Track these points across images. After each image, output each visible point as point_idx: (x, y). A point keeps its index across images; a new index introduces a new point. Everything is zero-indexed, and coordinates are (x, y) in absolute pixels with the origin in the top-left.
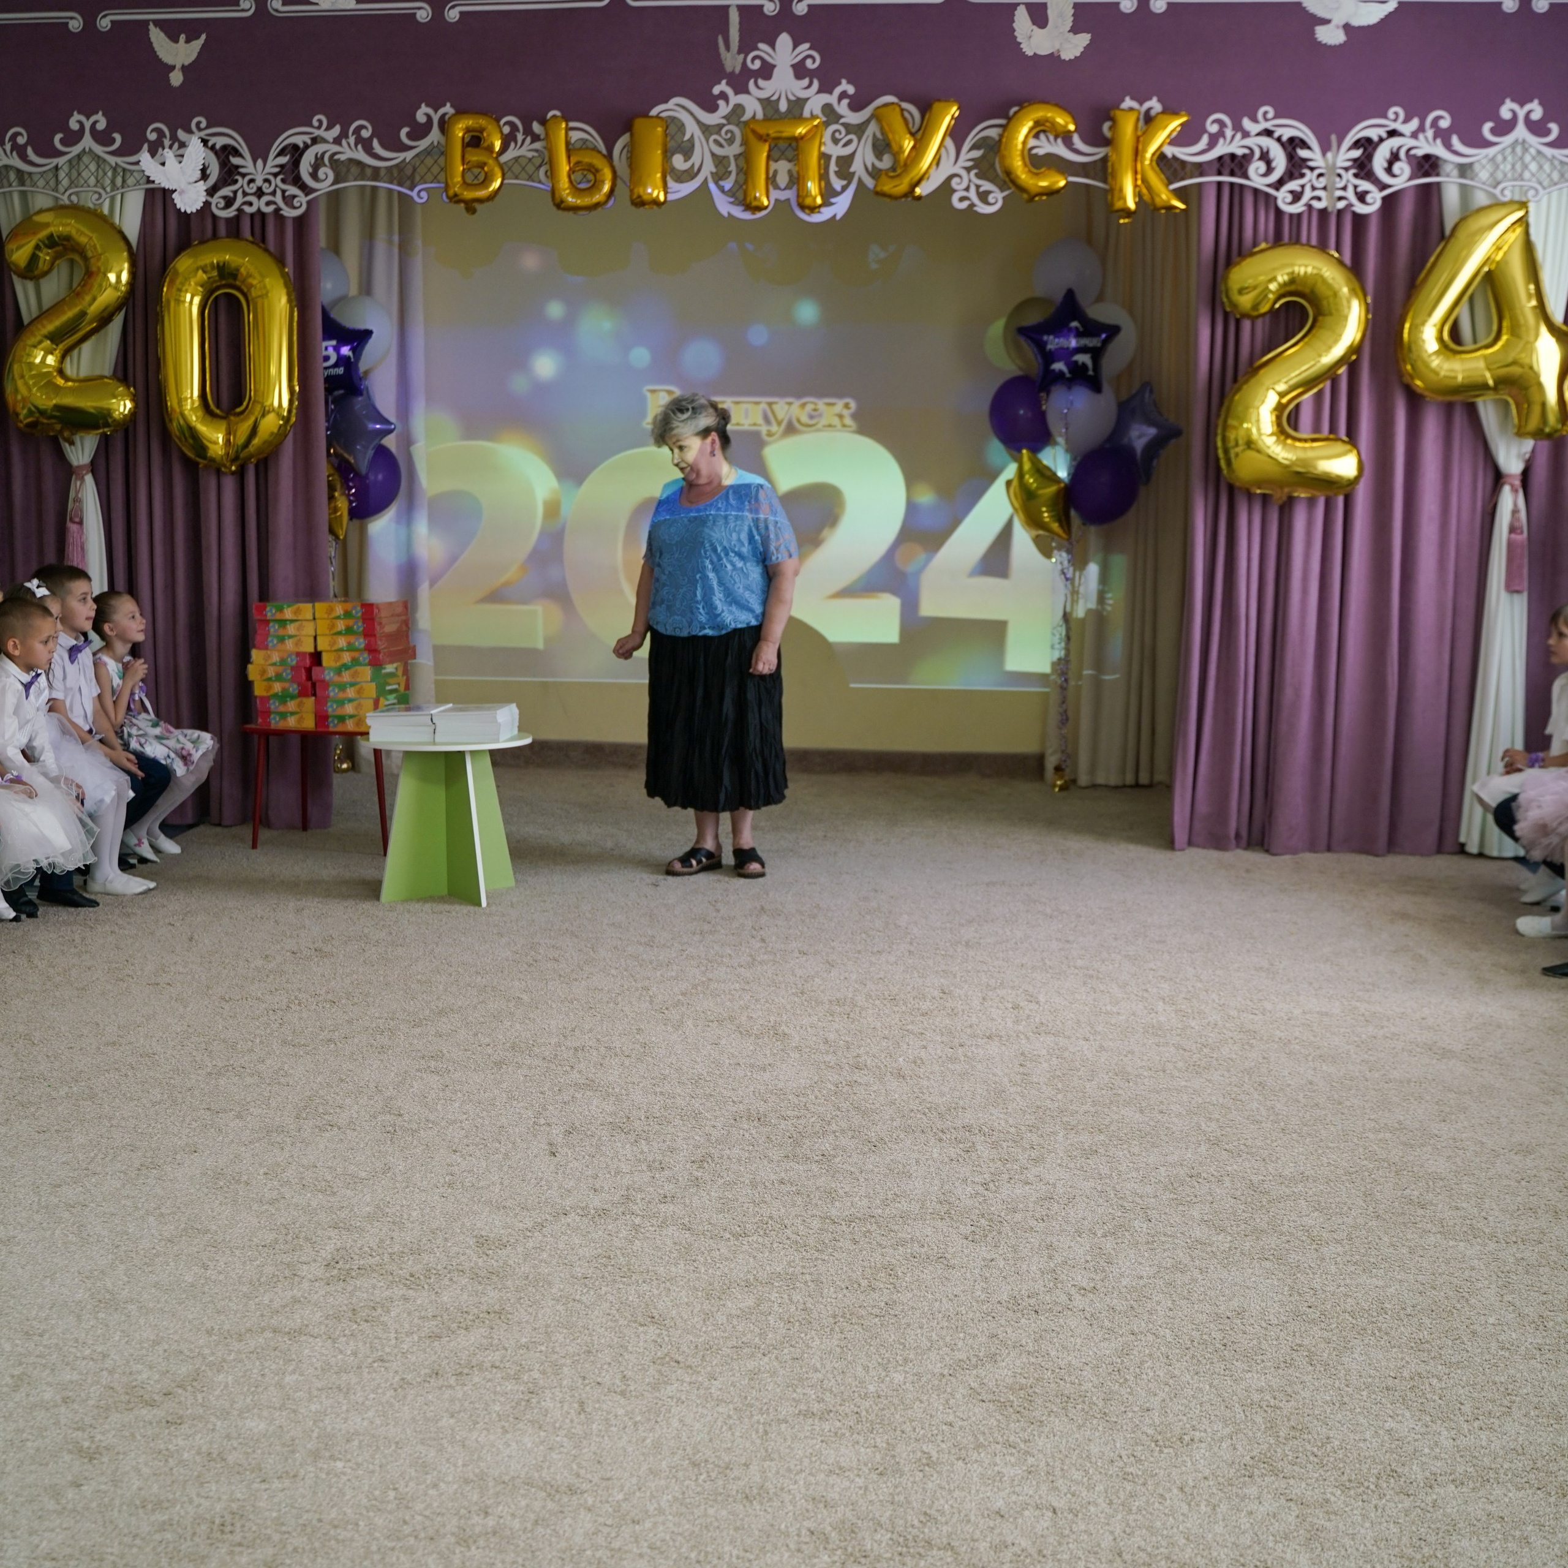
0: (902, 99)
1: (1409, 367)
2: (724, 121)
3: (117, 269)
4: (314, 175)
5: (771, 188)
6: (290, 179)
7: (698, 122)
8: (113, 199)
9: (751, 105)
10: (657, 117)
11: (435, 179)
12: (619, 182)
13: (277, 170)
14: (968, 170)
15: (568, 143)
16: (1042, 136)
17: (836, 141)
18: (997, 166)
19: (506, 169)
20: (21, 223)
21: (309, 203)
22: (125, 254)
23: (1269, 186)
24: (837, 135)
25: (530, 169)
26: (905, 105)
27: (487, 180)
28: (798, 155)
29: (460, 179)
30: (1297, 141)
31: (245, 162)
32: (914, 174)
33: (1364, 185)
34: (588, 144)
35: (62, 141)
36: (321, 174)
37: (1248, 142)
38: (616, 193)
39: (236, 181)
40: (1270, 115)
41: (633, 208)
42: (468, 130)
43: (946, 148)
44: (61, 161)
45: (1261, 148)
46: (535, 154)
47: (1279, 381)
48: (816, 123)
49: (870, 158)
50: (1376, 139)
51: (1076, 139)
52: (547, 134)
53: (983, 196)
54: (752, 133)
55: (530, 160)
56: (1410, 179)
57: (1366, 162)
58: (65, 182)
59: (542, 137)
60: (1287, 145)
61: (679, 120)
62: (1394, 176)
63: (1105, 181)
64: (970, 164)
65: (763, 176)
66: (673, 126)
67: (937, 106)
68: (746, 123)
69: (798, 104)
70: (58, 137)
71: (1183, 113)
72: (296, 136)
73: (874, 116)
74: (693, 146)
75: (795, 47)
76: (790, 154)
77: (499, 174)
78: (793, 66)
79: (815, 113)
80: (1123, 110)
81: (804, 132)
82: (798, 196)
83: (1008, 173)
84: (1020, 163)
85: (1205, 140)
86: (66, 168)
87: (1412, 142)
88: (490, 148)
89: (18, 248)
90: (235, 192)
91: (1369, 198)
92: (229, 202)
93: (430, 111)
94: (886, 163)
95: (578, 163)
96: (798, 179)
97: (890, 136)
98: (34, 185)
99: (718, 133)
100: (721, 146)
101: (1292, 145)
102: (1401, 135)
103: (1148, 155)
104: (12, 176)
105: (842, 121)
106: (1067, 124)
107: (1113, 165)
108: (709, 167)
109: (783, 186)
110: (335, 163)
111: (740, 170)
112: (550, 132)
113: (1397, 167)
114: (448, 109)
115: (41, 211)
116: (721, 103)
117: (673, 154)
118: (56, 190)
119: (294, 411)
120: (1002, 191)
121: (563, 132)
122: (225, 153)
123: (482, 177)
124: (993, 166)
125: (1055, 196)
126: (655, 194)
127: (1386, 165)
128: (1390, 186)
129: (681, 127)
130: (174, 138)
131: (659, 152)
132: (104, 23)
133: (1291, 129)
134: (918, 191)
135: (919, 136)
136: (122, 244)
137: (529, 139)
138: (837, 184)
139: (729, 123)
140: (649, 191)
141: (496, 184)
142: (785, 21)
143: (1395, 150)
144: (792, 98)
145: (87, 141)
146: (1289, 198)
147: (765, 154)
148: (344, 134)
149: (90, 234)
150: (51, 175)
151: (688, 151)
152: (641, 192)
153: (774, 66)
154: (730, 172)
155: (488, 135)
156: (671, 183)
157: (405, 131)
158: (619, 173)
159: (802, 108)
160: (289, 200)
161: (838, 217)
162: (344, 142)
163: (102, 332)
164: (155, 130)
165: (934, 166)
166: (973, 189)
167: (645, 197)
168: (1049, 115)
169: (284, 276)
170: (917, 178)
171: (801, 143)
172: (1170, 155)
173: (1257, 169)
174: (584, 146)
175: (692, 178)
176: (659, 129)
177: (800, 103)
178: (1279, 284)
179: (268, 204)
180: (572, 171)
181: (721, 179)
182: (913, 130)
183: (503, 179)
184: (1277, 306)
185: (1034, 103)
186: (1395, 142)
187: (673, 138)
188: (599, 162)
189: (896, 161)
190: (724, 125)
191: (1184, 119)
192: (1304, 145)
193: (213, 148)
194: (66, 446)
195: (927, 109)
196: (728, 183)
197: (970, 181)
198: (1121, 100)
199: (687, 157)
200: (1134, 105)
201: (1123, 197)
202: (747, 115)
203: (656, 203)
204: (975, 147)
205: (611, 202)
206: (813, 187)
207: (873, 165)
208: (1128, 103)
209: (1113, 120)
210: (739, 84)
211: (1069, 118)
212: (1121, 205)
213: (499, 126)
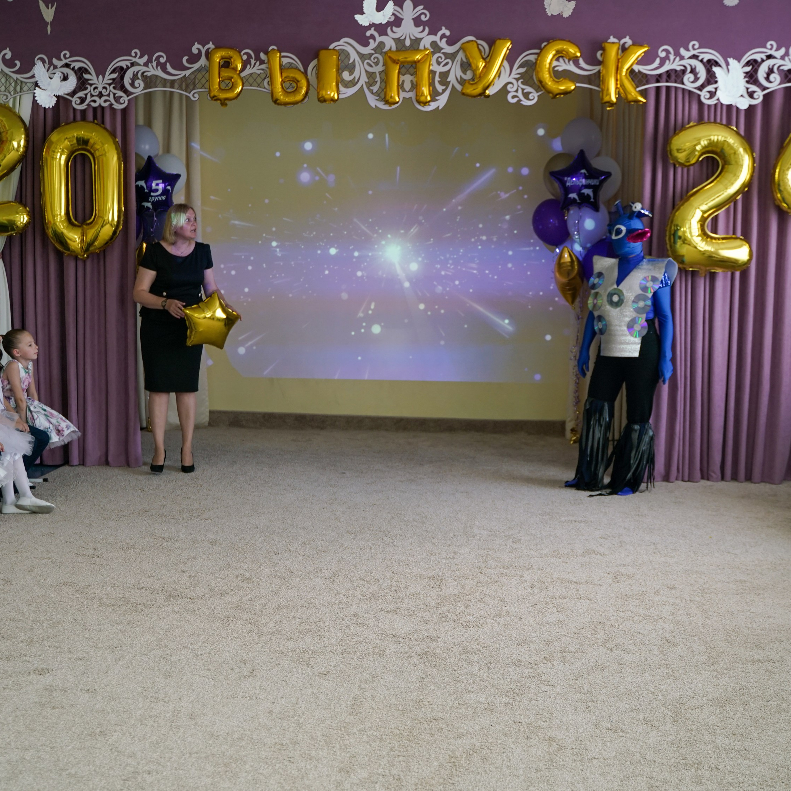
0: (477, 39)
1: (779, 195)
2: (373, 52)
3: (18, 139)
4: (132, 85)
5: (400, 90)
6: (119, 86)
7: (358, 52)
8: (14, 99)
9: (389, 42)
10: (334, 49)
11: (203, 86)
12: (311, 87)
13: (110, 82)
14: (517, 80)
15: (281, 65)
16: (561, 60)
17: (439, 63)
18: (534, 77)
19: (245, 80)
21: (129, 101)
22: (23, 129)
23: (695, 88)
24: (440, 59)
25: (259, 80)
26: (480, 42)
27: (233, 88)
28: (416, 71)
29: (217, 87)
30: (713, 62)
31: (92, 77)
32: (485, 83)
33: (753, 88)
34: (293, 65)
36: (137, 83)
37: (683, 62)
38: (309, 94)
39: (87, 88)
40: (696, 47)
41: (319, 103)
42: (222, 57)
43: (503, 66)
45: (691, 65)
46: (262, 72)
47: (703, 204)
48: (427, 53)
49: (459, 73)
50: (759, 60)
51: (581, 61)
52: (268, 60)
53: (526, 95)
54: (388, 58)
55: (259, 75)
56: (780, 84)
57: (754, 74)
59: (266, 61)
60: (706, 64)
61: (347, 51)
62: (771, 82)
63: (598, 86)
64: (518, 76)
65: (396, 84)
66: (343, 55)
67: (498, 42)
68: (386, 53)
69: (416, 41)
71: (646, 45)
72: (122, 62)
73: (461, 48)
74: (355, 66)
75: (414, 8)
76: (412, 71)
77: (241, 84)
78: (413, 19)
79: (426, 47)
80: (609, 43)
81: (420, 58)
82: (416, 96)
83: (541, 82)
84: (548, 76)
85: (658, 61)
87: (781, 62)
88: (235, 69)
90: (86, 95)
91: (755, 95)
92: (83, 100)
93: (200, 47)
94: (468, 76)
95: (286, 77)
96: (416, 85)
97: (471, 60)
99: (370, 59)
100: (371, 66)
101: (710, 64)
102: (775, 58)
103: (624, 70)
105: (442, 51)
106: (576, 52)
107: (603, 76)
108: (364, 79)
109: (407, 90)
110: (144, 78)
111: (382, 81)
112: (271, 59)
113: (772, 77)
114: (211, 45)
116: (371, 41)
117: (343, 72)
119: (121, 223)
120: (537, 92)
121: (278, 58)
122: (80, 72)
123: (230, 85)
124: (532, 77)
125: (568, 95)
126: (332, 95)
127: (765, 76)
128: (768, 88)
129: (348, 55)
130: (51, 64)
131: (335, 69)
133: (709, 54)
134: (487, 92)
135: (488, 60)
136: (21, 125)
137: (258, 63)
138: (440, 88)
139: (376, 53)
140: (329, 93)
141: (239, 89)
143: (771, 67)
144: (413, 38)
145: (0, 66)
146: (708, 96)
147: (397, 71)
148: (150, 61)
149: (2, 118)
151: (351, 68)
152: (324, 94)
153: (402, 19)
154: (377, 82)
155: (234, 61)
156: (341, 88)
157: (185, 58)
158: (311, 83)
159: (419, 44)
160: (117, 99)
161: (440, 108)
162: (150, 65)
163: (8, 177)
165: (497, 78)
166: (520, 91)
167: (326, 97)
168: (565, 47)
169: (116, 143)
170: (487, 84)
171: (418, 65)
172: (637, 71)
173: (689, 78)
174: (291, 67)
175: (354, 85)
176: (335, 57)
178: (702, 146)
179: (105, 101)
180: (283, 82)
181: (371, 86)
182: (485, 57)
183: (244, 85)
184: (700, 159)
185: (556, 40)
186: (771, 62)
187: (342, 62)
188: (299, 76)
189: (474, 75)
190: (373, 54)
191: (646, 49)
192: (717, 64)
193: (73, 69)
195: (492, 43)
196: (375, 88)
197: (518, 86)
198: (609, 38)
199: (351, 73)
200: (616, 40)
201: (609, 94)
202: (386, 49)
203: (333, 100)
204: (521, 66)
205: (306, 100)
206: (426, 90)
207: (461, 77)
208: (612, 39)
209: (603, 49)
210: (381, 29)
211: (577, 50)
212: (606, 99)
213: (241, 55)
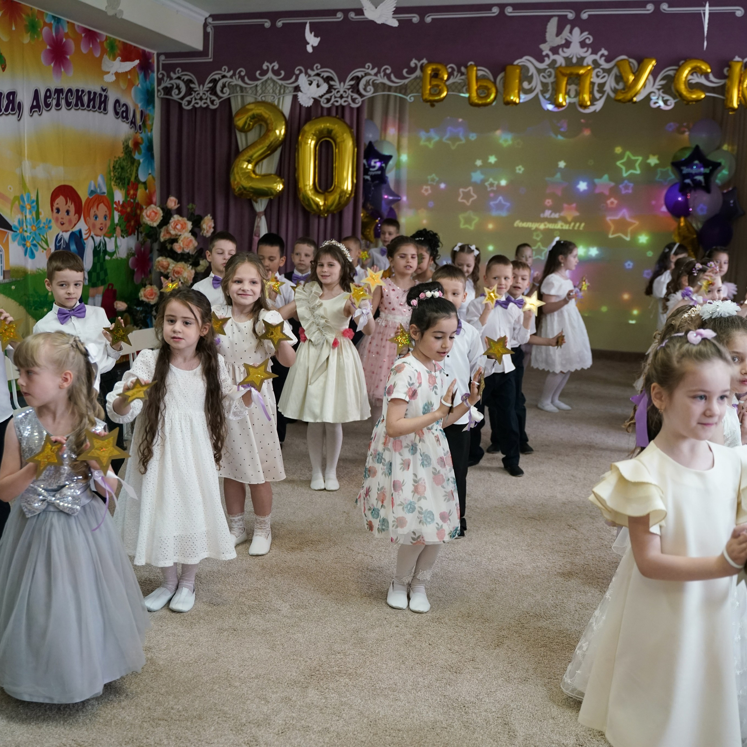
0: (630, 57)
2: (547, 67)
3: (279, 128)
4: (365, 89)
5: (567, 97)
6: (356, 90)
7: (536, 68)
8: (279, 99)
9: (560, 60)
10: (517, 65)
11: (417, 92)
12: (499, 94)
13: (349, 87)
14: (659, 90)
15: (477, 76)
16: (695, 75)
17: (598, 76)
18: (673, 88)
19: (449, 88)
20: (241, 109)
21: (363, 101)
22: (284, 122)
24: (599, 74)
25: (459, 87)
26: (631, 60)
27: (440, 92)
28: (580, 83)
29: (428, 92)
31: (336, 84)
32: (633, 91)
34: (486, 77)
35: (260, 74)
36: (368, 88)
38: (497, 99)
39: (331, 92)
41: (504, 106)
42: (433, 70)
43: (649, 80)
44: (259, 82)
46: (462, 81)
48: (589, 68)
49: (613, 84)
51: (711, 76)
52: (468, 72)
53: (665, 102)
54: (559, 72)
55: (460, 84)
58: (260, 91)
59: (465, 73)
61: (527, 66)
63: (723, 95)
64: (659, 87)
65: (563, 92)
66: (524, 69)
67: (646, 61)
68: (557, 68)
69: (581, 60)
70: (258, 72)
72: (358, 72)
73: (616, 65)
74: (533, 78)
75: (581, 34)
76: (577, 82)
77: (445, 89)
78: (580, 42)
79: (589, 64)
80: (735, 61)
81: (583, 72)
82: (579, 101)
83: (678, 91)
84: (683, 87)
86: (260, 85)
88: (442, 79)
89: (239, 120)
90: (331, 97)
92: (328, 100)
93: (416, 62)
94: (620, 86)
95: (480, 86)
96: (580, 93)
97: (623, 74)
98: (247, 92)
99: (544, 72)
100: (545, 78)
103: (744, 83)
104: (238, 89)
105: (602, 67)
106: (707, 69)
107: (728, 87)
108: (539, 88)
109: (572, 96)
110: (374, 85)
111: (553, 89)
114: (424, 61)
115: (249, 104)
116: (546, 59)
117: (523, 81)
118: (256, 94)
119: (354, 191)
120: (674, 99)
121: (475, 71)
122: (328, 80)
123: (438, 91)
124: (670, 88)
125: (699, 102)
126: (514, 100)
129: (527, 69)
130: (306, 73)
131: (517, 81)
132: (279, 24)
134: (635, 99)
135: (637, 74)
136: (282, 118)
137: (459, 75)
138: (597, 95)
139: (549, 68)
140: (512, 98)
141: (444, 94)
142: (577, 22)
144: (579, 57)
145: (270, 74)
147: (565, 83)
148: (379, 72)
149: (269, 113)
150: (254, 89)
151: (530, 79)
152: (509, 99)
153: (571, 42)
154: (548, 90)
155: (442, 73)
156: (522, 95)
157: (405, 71)
158: (499, 90)
159: (583, 62)
160: (354, 100)
161: (598, 110)
162: (379, 75)
163: (272, 156)
164: (300, 70)
165: (643, 88)
166: (660, 98)
167: (510, 101)
168: (699, 65)
169: (352, 133)
170: (634, 94)
171: (582, 77)
174: (484, 77)
175: (532, 92)
176: (518, 70)
177: (582, 59)
179: (345, 101)
180: (478, 89)
181: (544, 93)
182: (634, 71)
183: (448, 91)
185: (692, 60)
187: (524, 74)
188: (490, 85)
189: (625, 85)
190: (547, 69)
193: (322, 77)
194: (255, 204)
195: (641, 61)
196: (548, 95)
197: (659, 95)
198: (734, 57)
199: (530, 83)
200: (740, 59)
201: (732, 101)
202: (558, 65)
203: (515, 103)
204: (663, 79)
205: (494, 104)
206: (586, 97)
207: (615, 88)
208: (737, 59)
209: (730, 67)
210: (555, 50)
211: (708, 66)
212: (731, 106)
213: (447, 69)
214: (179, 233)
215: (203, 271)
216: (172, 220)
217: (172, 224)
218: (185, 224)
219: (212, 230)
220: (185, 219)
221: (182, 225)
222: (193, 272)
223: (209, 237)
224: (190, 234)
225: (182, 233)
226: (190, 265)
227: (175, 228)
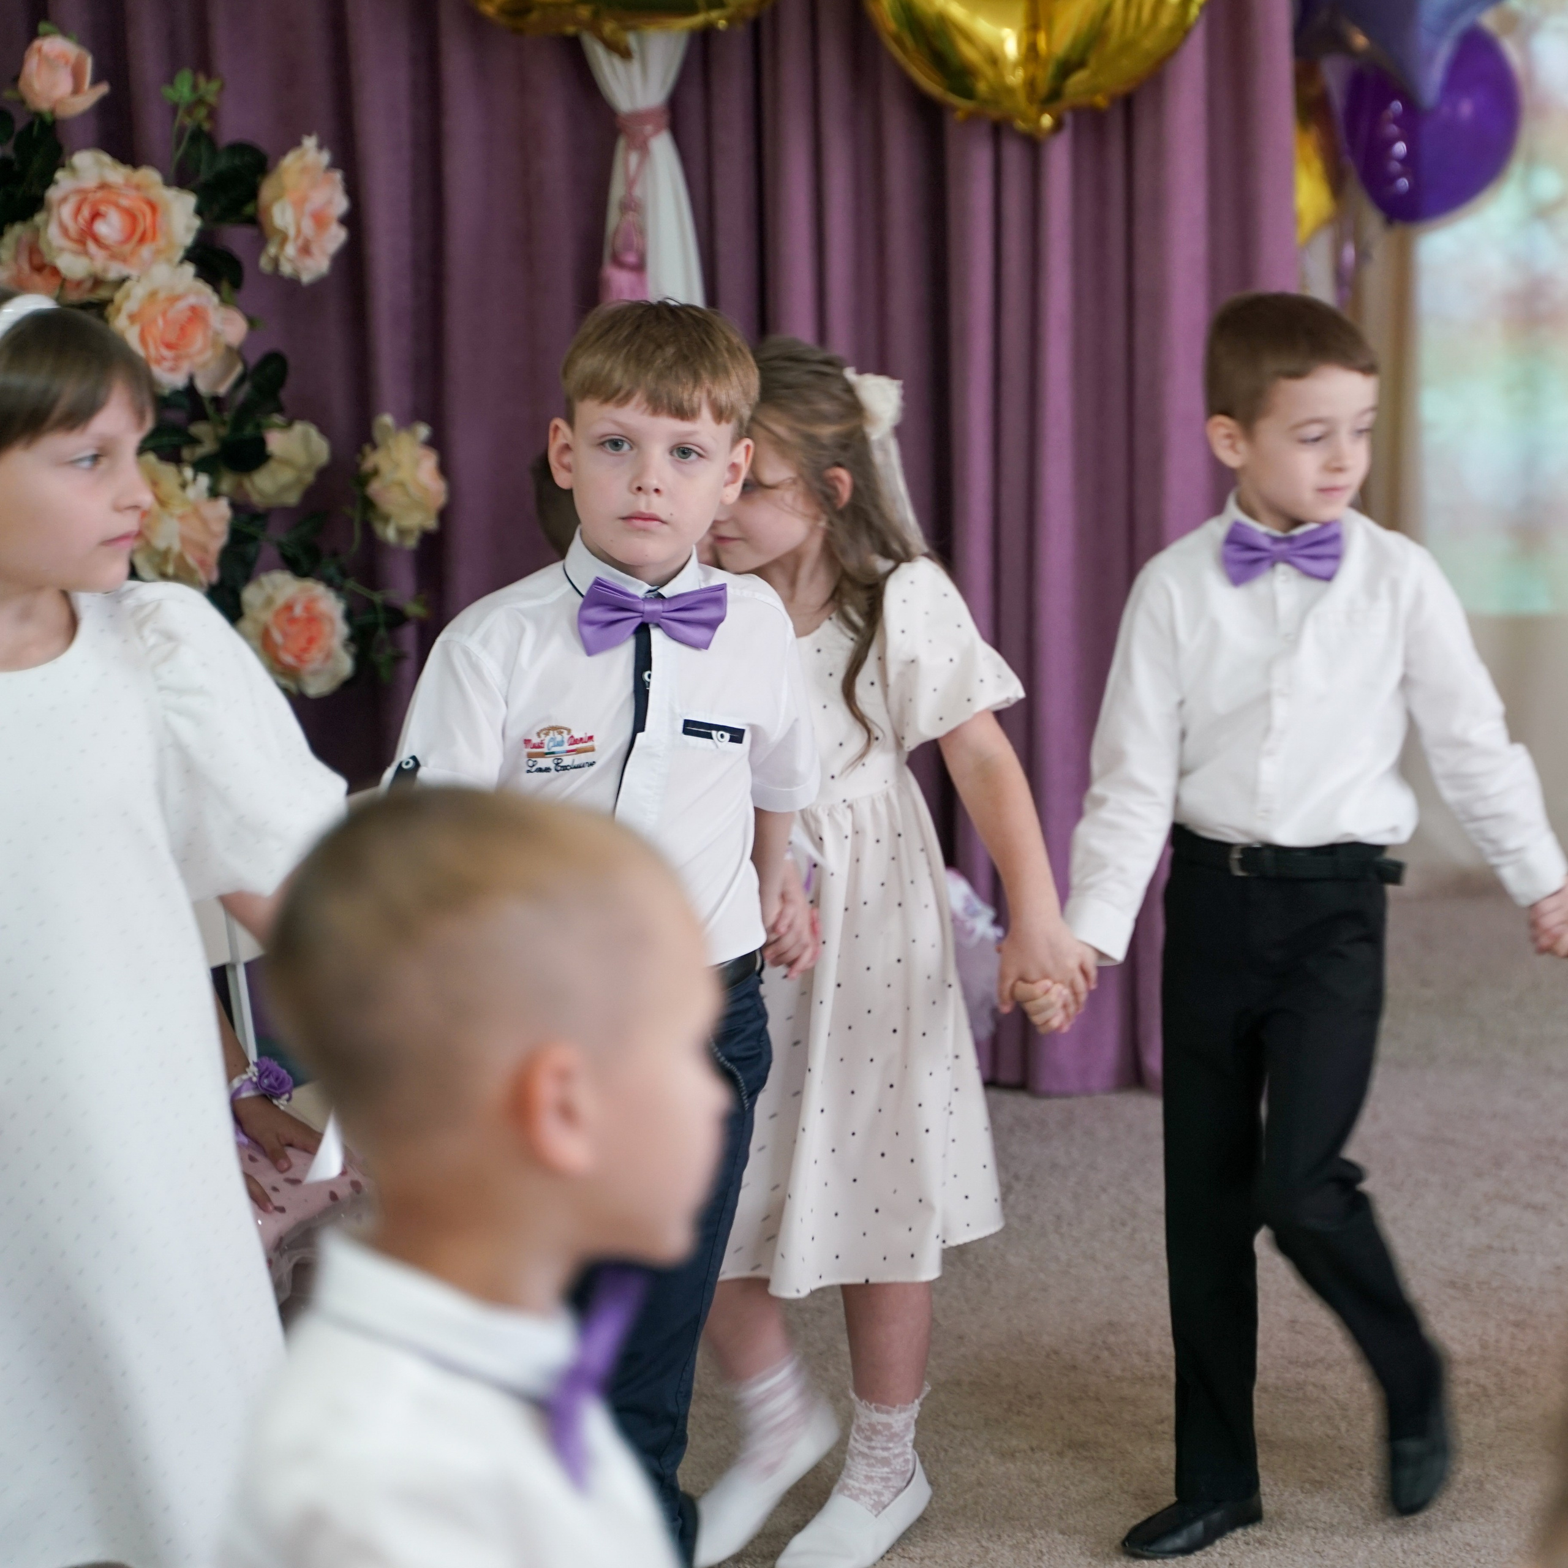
214: (114, 271)
215: (292, 498)
216: (63, 185)
217: (66, 212)
218: (153, 207)
219: (337, 236)
220: (150, 176)
221: (131, 216)
222: (223, 508)
223: (320, 284)
224: (190, 269)
225: (133, 272)
226: (200, 466)
227: (86, 236)
